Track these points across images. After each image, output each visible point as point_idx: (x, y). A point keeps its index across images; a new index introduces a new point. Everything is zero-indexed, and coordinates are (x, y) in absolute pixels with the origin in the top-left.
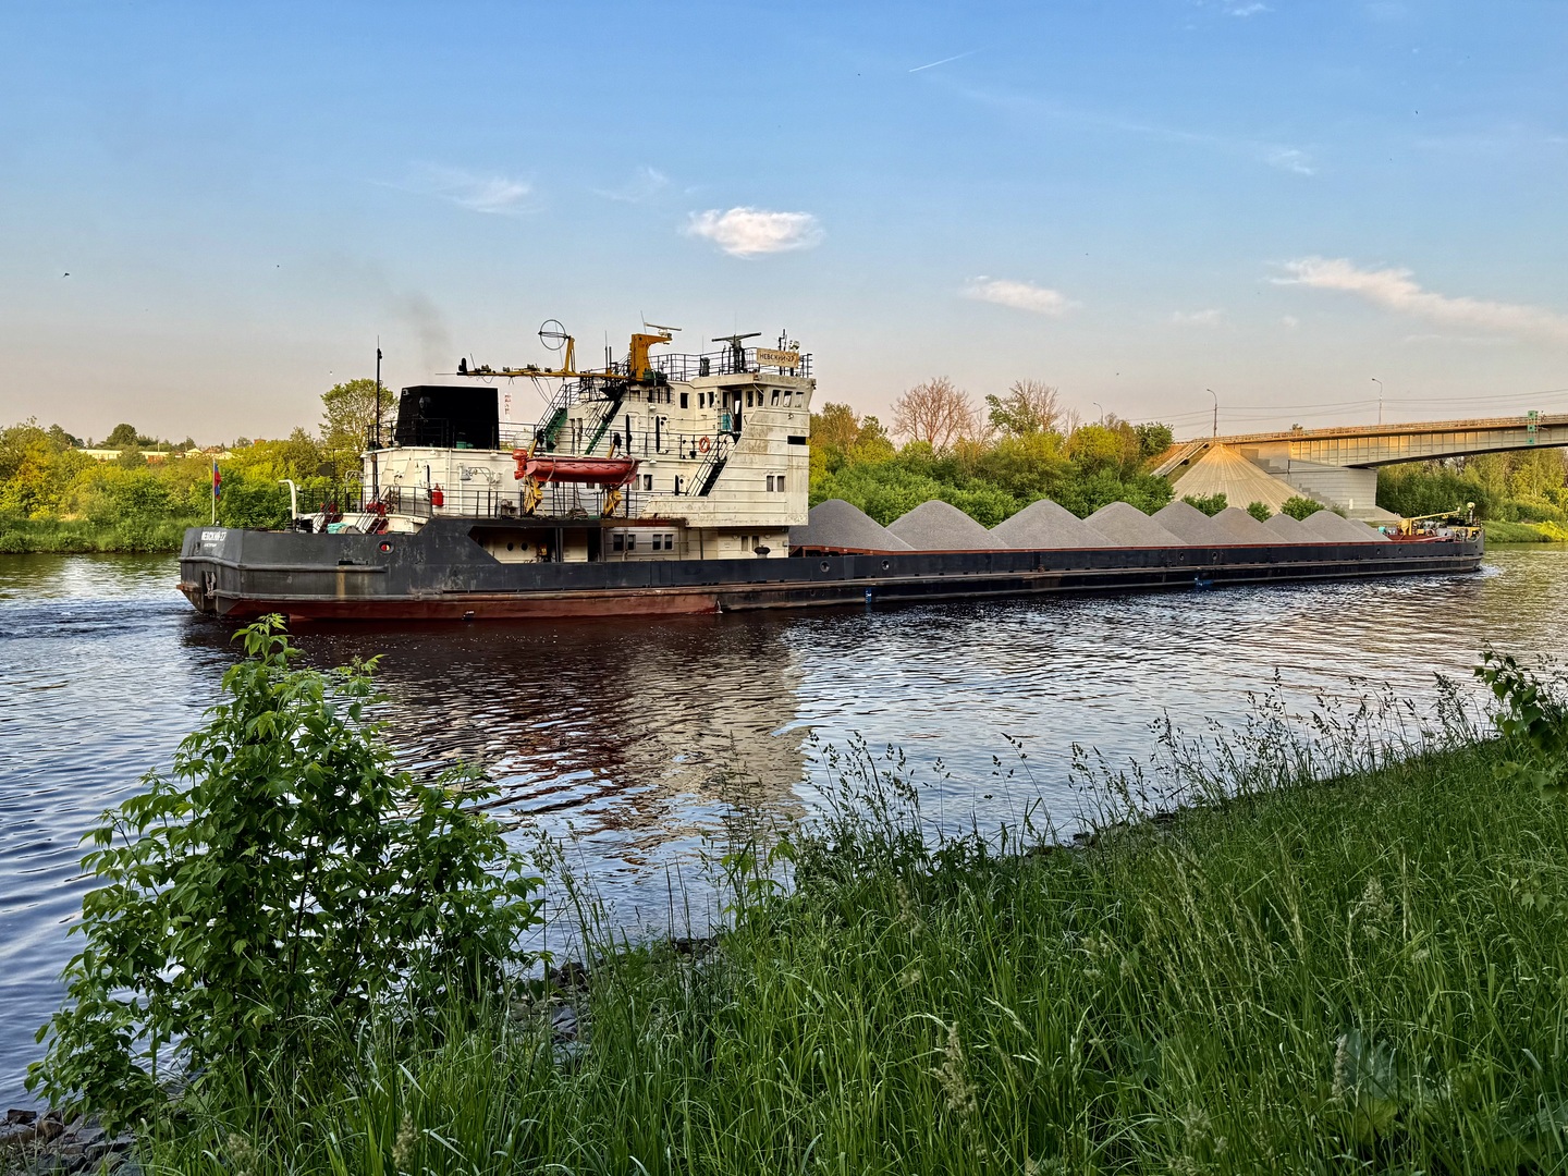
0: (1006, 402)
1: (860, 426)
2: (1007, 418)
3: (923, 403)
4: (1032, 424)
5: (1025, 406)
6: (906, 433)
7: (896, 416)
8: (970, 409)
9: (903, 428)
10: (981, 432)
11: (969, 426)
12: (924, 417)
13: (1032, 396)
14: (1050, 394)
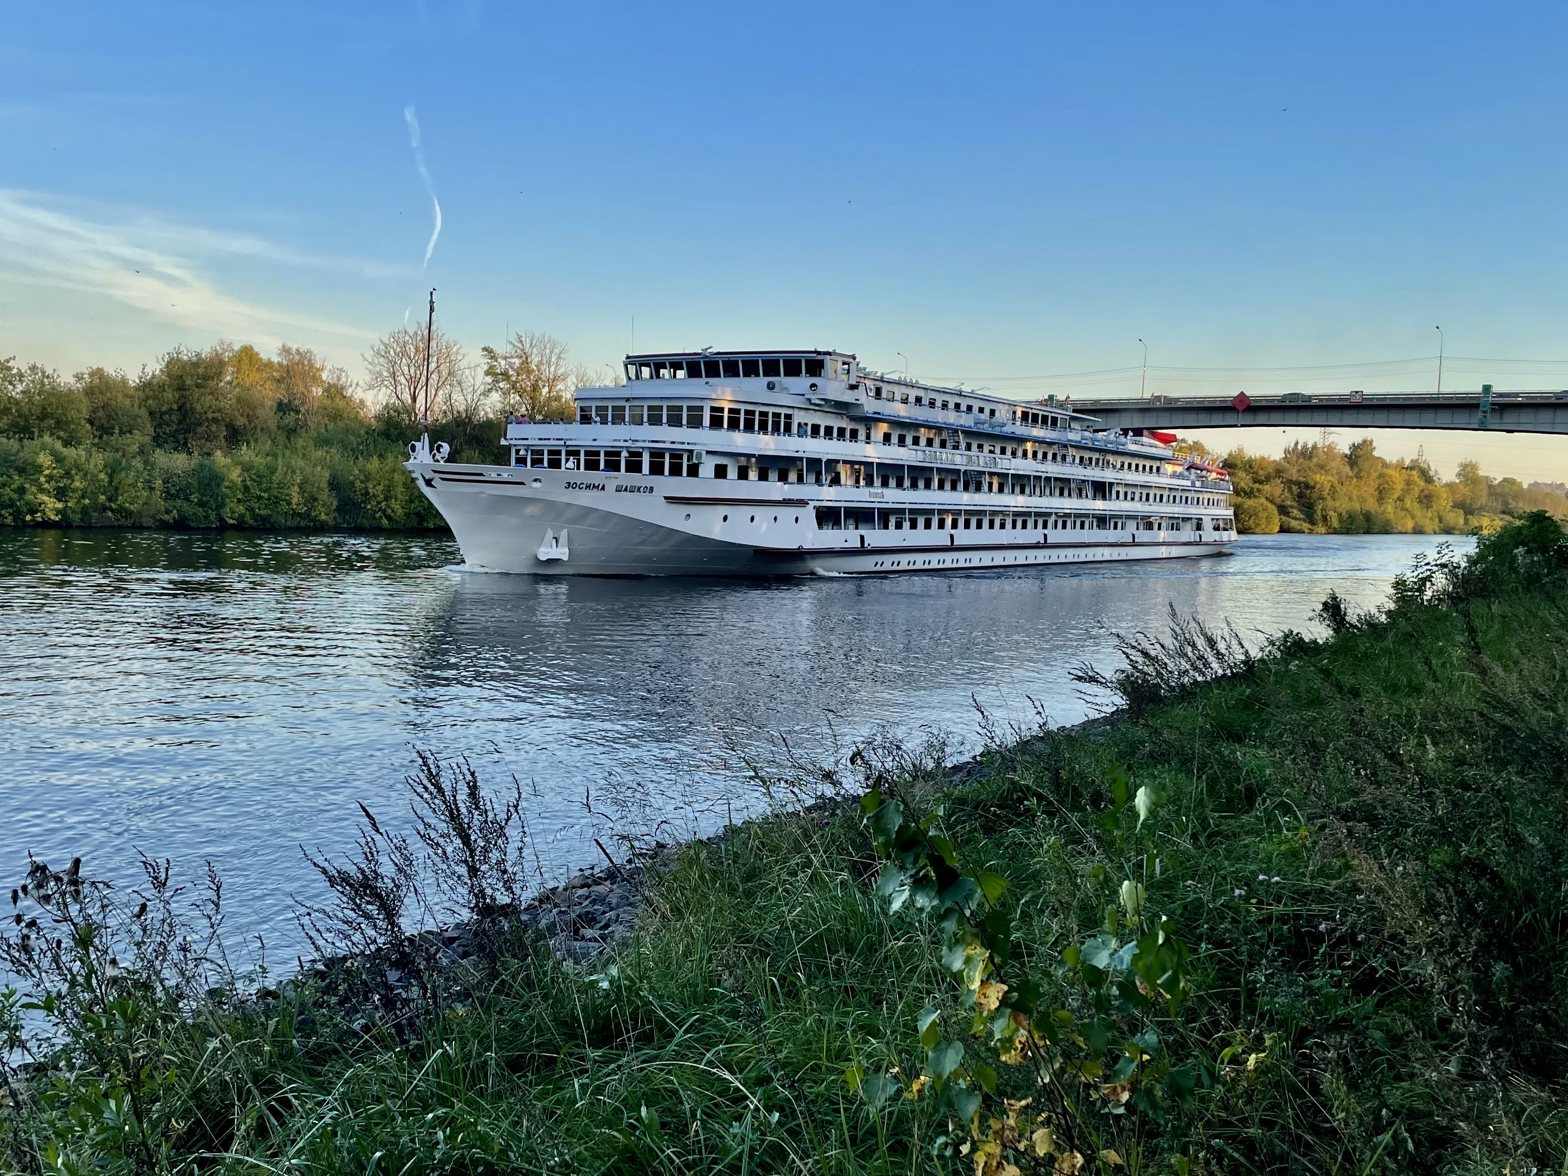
0: (505, 358)
1: (325, 376)
2: (505, 375)
3: (404, 353)
4: (535, 388)
5: (526, 362)
6: (384, 389)
7: (370, 367)
8: (462, 364)
9: (377, 382)
10: (474, 391)
11: (460, 383)
12: (406, 368)
13: (535, 350)
14: (557, 351)
